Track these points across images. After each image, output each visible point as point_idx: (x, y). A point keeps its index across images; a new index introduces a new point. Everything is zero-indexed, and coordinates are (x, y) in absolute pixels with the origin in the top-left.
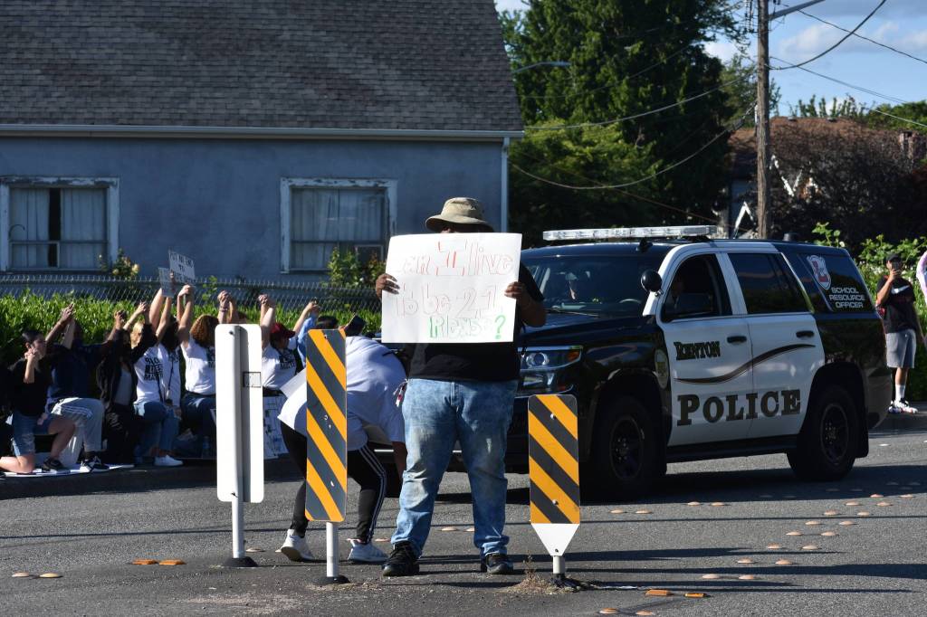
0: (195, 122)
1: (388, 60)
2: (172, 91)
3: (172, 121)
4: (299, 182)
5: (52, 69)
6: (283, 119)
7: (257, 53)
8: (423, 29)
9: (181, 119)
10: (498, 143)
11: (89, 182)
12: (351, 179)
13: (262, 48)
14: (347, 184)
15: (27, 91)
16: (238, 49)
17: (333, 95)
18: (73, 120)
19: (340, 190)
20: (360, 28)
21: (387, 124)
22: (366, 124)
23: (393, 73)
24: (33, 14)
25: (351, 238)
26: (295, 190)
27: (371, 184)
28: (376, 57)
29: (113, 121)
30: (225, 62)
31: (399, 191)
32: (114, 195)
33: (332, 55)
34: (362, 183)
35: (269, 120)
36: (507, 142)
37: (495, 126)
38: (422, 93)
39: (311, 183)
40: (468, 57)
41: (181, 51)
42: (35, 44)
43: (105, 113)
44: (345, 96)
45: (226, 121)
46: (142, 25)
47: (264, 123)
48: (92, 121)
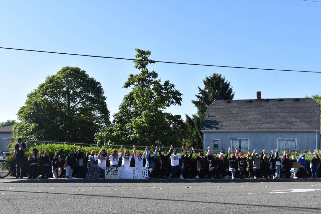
0: (262, 129)
1: (298, 119)
2: (259, 124)
3: (258, 129)
4: (280, 139)
5: (241, 121)
6: (277, 128)
7: (275, 118)
8: (306, 113)
9: (260, 129)
10: (315, 132)
11: (245, 139)
12: (289, 138)
13: (276, 117)
14: (288, 139)
15: (236, 125)
16: (272, 117)
17: (287, 124)
18: (242, 129)
19: (287, 140)
20: (294, 113)
21: (295, 129)
22: (291, 129)
23: (298, 121)
24: (241, 113)
25: (289, 148)
26: (279, 140)
27: (292, 139)
28: (296, 118)
29: (248, 129)
30: (270, 119)
31: (298, 140)
32: (249, 141)
33: (288, 118)
34: (291, 139)
35: (274, 128)
36: (316, 132)
37: (314, 129)
38: (302, 124)
39: (282, 139)
40: (313, 118)
41: (263, 118)
42: (240, 117)
43: (247, 128)
44: (289, 124)
45: (267, 129)
46: (257, 114)
47: (273, 129)
48: (245, 129)
